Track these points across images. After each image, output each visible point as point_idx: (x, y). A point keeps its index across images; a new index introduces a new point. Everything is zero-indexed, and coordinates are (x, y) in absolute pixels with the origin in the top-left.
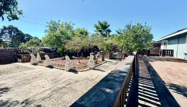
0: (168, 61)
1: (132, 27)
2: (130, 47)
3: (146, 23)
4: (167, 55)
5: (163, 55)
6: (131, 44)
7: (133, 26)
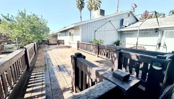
0: (61, 48)
1: (26, 16)
2: (26, 38)
3: (42, 16)
4: (61, 44)
5: (59, 44)
6: (28, 35)
7: (28, 16)
